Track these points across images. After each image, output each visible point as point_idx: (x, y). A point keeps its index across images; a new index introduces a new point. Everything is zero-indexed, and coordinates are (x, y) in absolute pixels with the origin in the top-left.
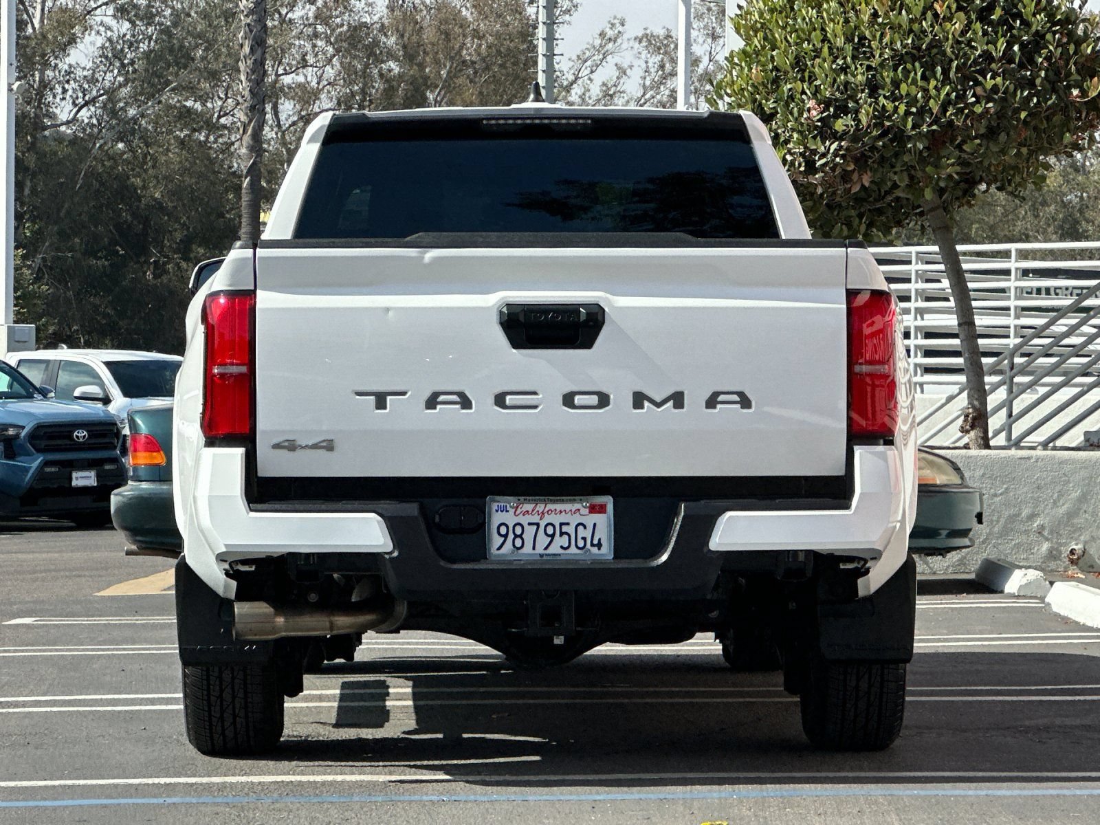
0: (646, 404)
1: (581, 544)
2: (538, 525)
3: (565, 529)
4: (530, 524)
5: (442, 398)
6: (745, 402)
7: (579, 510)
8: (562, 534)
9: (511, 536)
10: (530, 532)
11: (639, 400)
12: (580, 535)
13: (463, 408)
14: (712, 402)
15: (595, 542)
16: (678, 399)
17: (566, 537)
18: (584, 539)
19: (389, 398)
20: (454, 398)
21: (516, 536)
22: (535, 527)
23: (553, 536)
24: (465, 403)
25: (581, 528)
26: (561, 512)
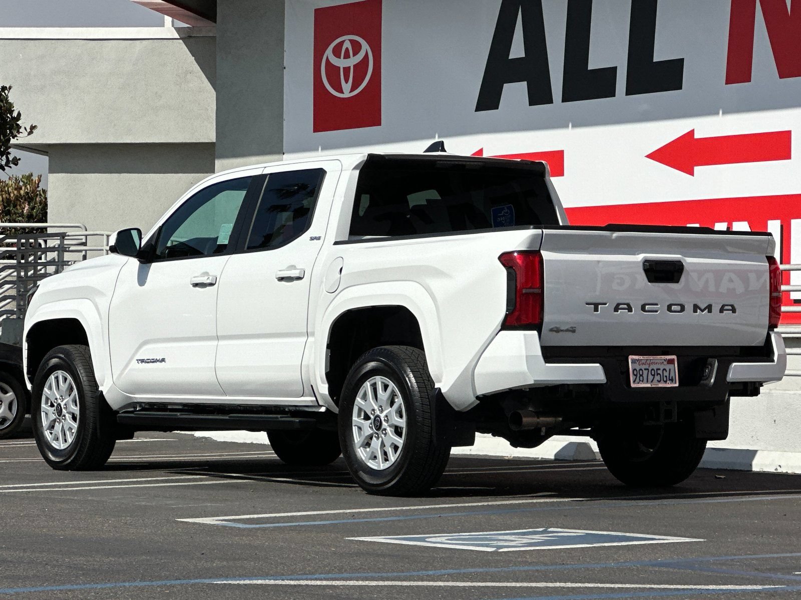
0: (698, 311)
1: (665, 379)
2: (648, 369)
3: (659, 372)
4: (645, 369)
5: (621, 306)
6: (734, 310)
7: (663, 362)
8: (658, 374)
9: (638, 375)
10: (645, 372)
11: (696, 308)
12: (664, 375)
13: (629, 311)
14: (722, 310)
15: (671, 378)
16: (709, 308)
17: (659, 375)
18: (666, 376)
19: (600, 306)
20: (625, 306)
21: (641, 375)
22: (647, 371)
23: (654, 375)
24: (630, 309)
25: (664, 371)
26: (656, 364)
